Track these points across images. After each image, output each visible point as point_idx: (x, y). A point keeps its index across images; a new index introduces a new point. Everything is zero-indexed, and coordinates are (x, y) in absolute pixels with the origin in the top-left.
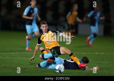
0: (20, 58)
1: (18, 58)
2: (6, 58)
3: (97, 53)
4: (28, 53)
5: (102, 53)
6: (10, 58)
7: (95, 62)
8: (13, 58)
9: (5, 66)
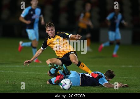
0: (26, 72)
1: (24, 72)
2: (8, 72)
3: (123, 66)
4: (37, 66)
5: (131, 66)
6: (13, 73)
7: (120, 77)
8: (17, 72)
9: (7, 83)
